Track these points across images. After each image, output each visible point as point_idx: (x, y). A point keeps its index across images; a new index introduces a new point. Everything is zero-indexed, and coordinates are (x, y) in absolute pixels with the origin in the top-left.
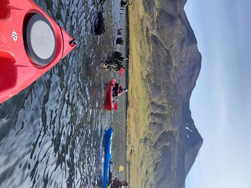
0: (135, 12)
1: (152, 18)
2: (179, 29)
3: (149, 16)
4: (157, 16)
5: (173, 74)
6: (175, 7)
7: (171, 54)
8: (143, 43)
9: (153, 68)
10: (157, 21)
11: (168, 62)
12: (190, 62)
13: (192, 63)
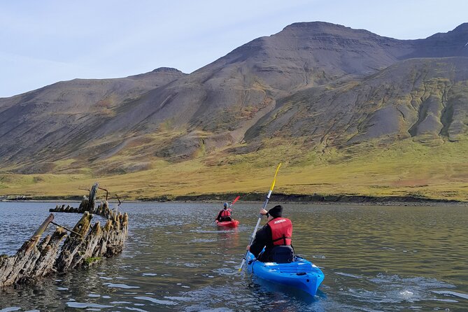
0: (191, 180)
1: (206, 141)
2: (232, 82)
3: (201, 150)
4: (203, 130)
5: (334, 86)
6: (186, 91)
7: (286, 94)
8: (260, 160)
9: (320, 133)
10: (213, 132)
11: (306, 99)
12: (307, 48)
13: (308, 44)
